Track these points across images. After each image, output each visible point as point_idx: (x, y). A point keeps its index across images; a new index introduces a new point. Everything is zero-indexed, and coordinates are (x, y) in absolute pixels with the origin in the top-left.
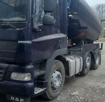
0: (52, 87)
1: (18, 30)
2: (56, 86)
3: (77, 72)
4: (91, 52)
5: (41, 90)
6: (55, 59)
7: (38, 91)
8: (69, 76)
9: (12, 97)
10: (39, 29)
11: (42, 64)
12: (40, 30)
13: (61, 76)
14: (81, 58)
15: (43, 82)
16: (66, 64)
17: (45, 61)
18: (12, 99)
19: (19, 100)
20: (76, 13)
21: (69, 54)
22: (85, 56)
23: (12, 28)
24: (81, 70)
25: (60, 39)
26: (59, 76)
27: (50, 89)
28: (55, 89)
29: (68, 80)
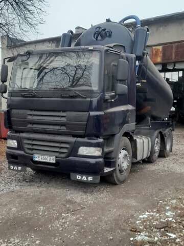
0: (120, 170)
1: (88, 101)
2: (125, 168)
3: (145, 156)
4: (161, 133)
5: (110, 170)
6: (123, 136)
7: (107, 170)
8: (136, 159)
9: (77, 176)
10: (111, 99)
11: (110, 138)
12: (113, 100)
13: (128, 155)
14: (150, 139)
15: (111, 161)
16: (134, 143)
17: (113, 135)
18: (77, 178)
19: (87, 178)
20: (145, 81)
21: (139, 133)
22: (155, 137)
23: (82, 97)
24: (149, 154)
25: (127, 111)
26: (125, 155)
27: (118, 171)
28: (123, 171)
29: (135, 164)
